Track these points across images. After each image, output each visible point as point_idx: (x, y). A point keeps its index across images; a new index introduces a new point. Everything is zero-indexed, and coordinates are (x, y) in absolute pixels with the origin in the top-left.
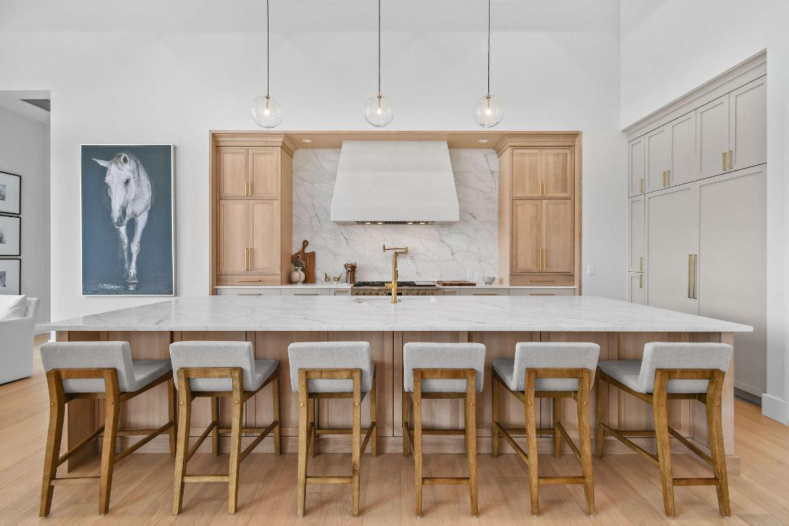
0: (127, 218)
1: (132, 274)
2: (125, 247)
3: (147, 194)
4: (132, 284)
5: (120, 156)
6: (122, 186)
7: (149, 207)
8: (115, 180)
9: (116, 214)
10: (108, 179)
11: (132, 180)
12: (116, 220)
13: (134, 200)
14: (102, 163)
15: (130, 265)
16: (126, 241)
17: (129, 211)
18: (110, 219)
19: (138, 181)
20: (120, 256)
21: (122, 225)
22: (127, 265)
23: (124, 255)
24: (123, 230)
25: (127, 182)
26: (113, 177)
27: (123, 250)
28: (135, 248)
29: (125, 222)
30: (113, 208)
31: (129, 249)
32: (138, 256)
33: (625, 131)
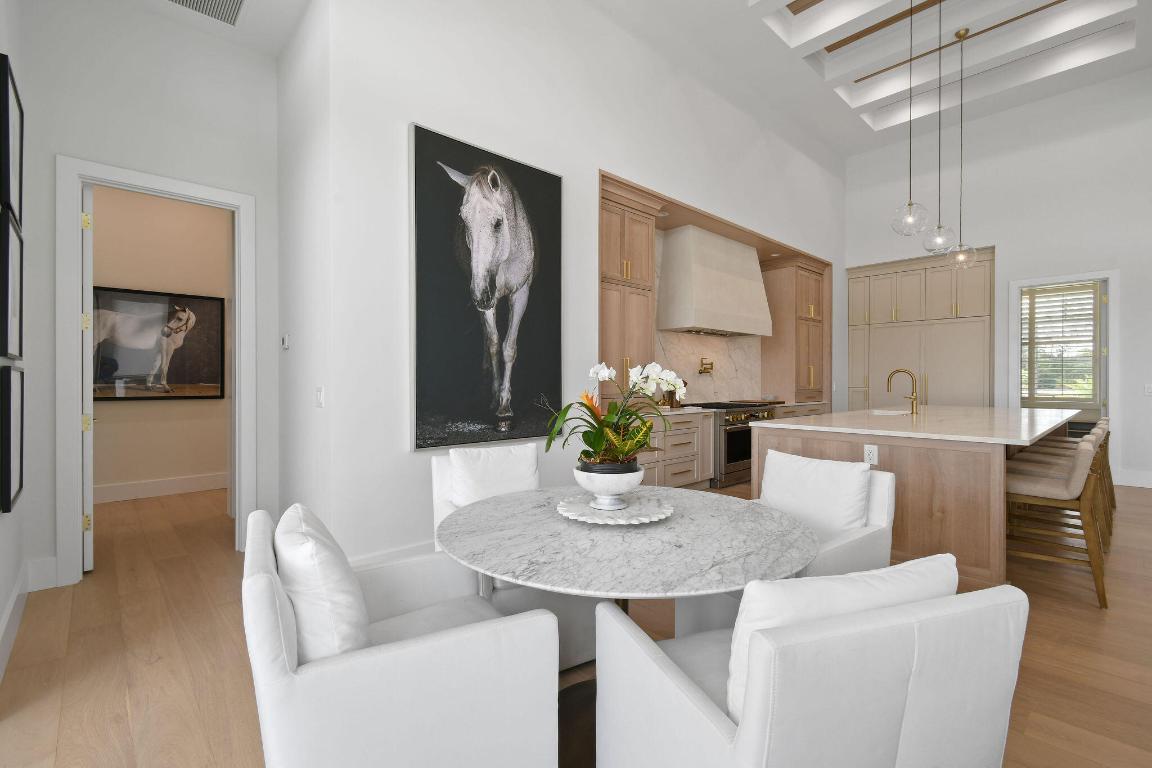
0: (497, 295)
1: (504, 401)
2: (494, 350)
3: (528, 256)
4: (504, 419)
5: (486, 173)
6: (489, 230)
7: (531, 278)
8: (478, 216)
9: (479, 283)
10: (466, 211)
11: (506, 221)
12: (478, 295)
13: (509, 261)
14: (456, 177)
15: (501, 384)
16: (495, 338)
17: (500, 281)
18: (470, 293)
19: (514, 228)
20: (485, 366)
21: (488, 307)
22: (496, 384)
23: (492, 366)
24: (490, 315)
25: (498, 225)
26: (475, 208)
27: (489, 353)
28: (509, 352)
29: (494, 301)
30: (474, 271)
31: (500, 353)
32: (513, 367)
33: (847, 269)
